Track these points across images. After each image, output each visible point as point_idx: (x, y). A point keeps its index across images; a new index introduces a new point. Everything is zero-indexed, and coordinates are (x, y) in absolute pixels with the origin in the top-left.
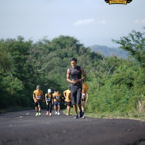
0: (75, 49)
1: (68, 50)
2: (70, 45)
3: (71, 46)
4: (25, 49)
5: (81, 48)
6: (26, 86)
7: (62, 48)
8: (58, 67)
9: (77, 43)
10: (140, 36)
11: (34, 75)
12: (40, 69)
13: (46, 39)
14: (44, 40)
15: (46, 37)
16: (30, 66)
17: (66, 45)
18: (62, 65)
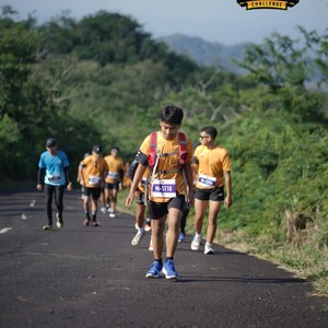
0: (134, 43)
1: (117, 44)
2: (121, 34)
3: (124, 37)
4: (28, 50)
5: (145, 43)
6: (26, 134)
7: (102, 40)
8: (92, 84)
9: (137, 30)
10: (289, 45)
11: (45, 109)
12: (60, 96)
13: (67, 17)
14: (63, 19)
15: (68, 11)
16: (37, 89)
17: (113, 33)
18: (101, 79)
